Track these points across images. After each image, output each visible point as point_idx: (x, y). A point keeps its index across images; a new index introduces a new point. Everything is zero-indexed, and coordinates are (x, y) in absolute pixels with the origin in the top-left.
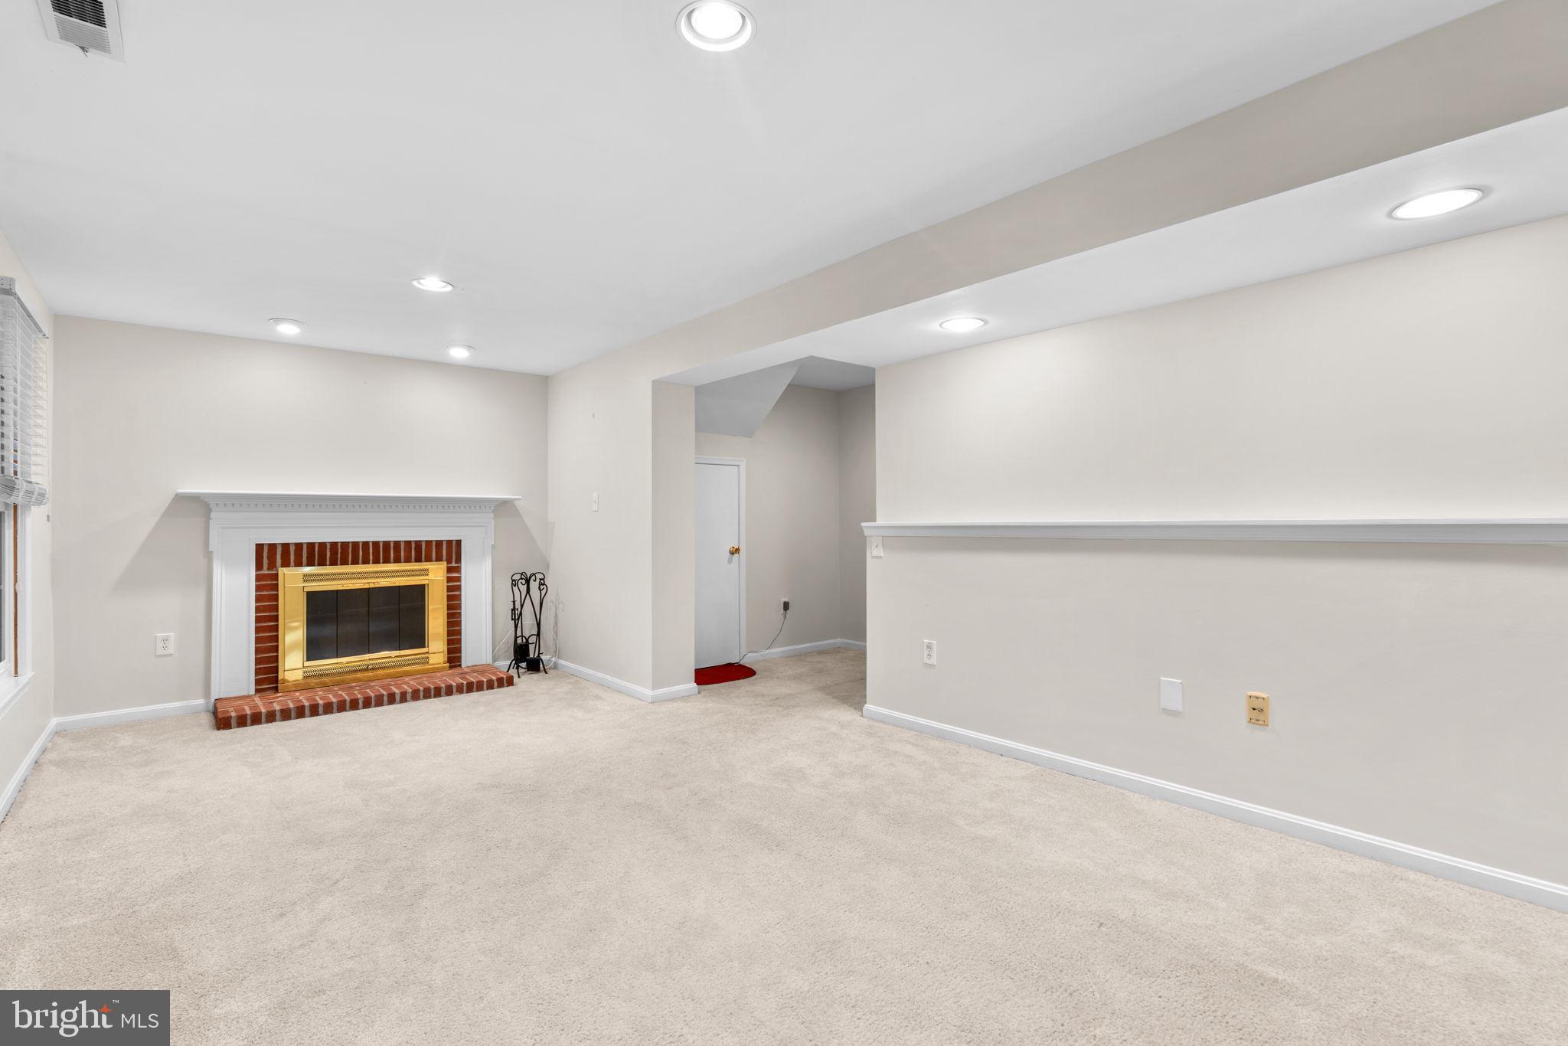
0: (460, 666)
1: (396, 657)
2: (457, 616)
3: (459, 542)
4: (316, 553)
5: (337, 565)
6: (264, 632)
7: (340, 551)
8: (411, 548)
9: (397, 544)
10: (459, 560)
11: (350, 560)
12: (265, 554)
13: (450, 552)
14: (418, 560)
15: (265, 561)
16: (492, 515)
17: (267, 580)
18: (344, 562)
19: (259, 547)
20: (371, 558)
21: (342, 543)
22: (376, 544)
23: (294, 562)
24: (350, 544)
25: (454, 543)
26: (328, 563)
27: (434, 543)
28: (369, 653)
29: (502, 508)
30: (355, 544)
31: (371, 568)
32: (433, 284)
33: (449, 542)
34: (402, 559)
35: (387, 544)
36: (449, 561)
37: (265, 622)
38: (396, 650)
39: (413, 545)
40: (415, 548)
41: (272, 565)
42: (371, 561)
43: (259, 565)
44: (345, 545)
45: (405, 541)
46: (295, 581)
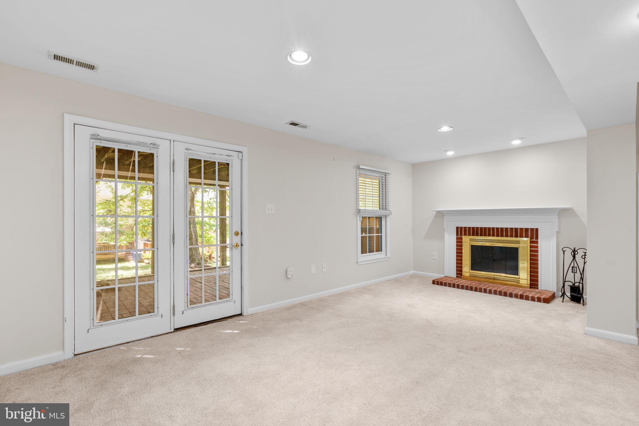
0: (538, 288)
1: (504, 276)
2: (536, 264)
3: (537, 230)
4: (475, 231)
5: (482, 236)
6: (459, 257)
7: (483, 231)
8: (513, 231)
9: (506, 229)
10: (537, 238)
11: (487, 234)
12: (459, 231)
13: (533, 234)
14: (516, 236)
15: (459, 233)
16: (557, 217)
17: (459, 240)
18: (485, 235)
19: (457, 228)
20: (496, 234)
21: (484, 227)
22: (497, 229)
23: (468, 234)
24: (487, 228)
25: (535, 230)
26: (479, 235)
27: (524, 230)
28: (493, 272)
29: (562, 212)
30: (489, 228)
31: (495, 238)
32: (445, 129)
33: (532, 229)
34: (509, 236)
35: (502, 229)
36: (532, 238)
37: (459, 254)
38: (504, 273)
39: (514, 230)
40: (515, 231)
41: (461, 235)
42: (495, 236)
43: (457, 234)
44: (485, 228)
45: (510, 228)
46: (467, 241)
